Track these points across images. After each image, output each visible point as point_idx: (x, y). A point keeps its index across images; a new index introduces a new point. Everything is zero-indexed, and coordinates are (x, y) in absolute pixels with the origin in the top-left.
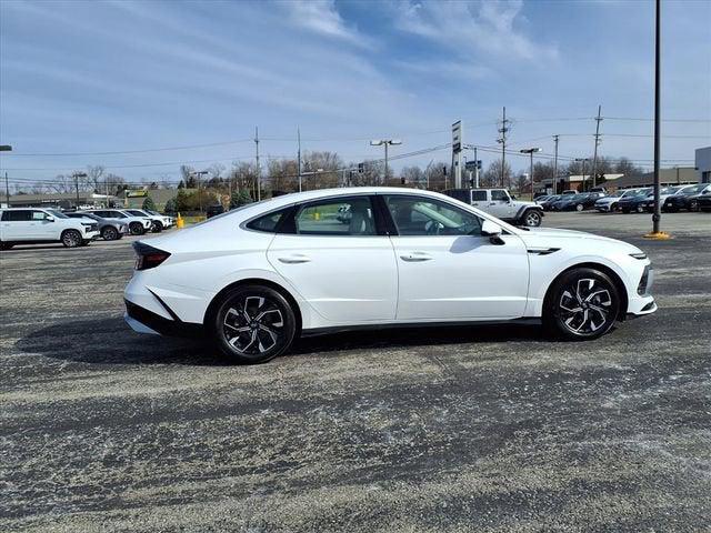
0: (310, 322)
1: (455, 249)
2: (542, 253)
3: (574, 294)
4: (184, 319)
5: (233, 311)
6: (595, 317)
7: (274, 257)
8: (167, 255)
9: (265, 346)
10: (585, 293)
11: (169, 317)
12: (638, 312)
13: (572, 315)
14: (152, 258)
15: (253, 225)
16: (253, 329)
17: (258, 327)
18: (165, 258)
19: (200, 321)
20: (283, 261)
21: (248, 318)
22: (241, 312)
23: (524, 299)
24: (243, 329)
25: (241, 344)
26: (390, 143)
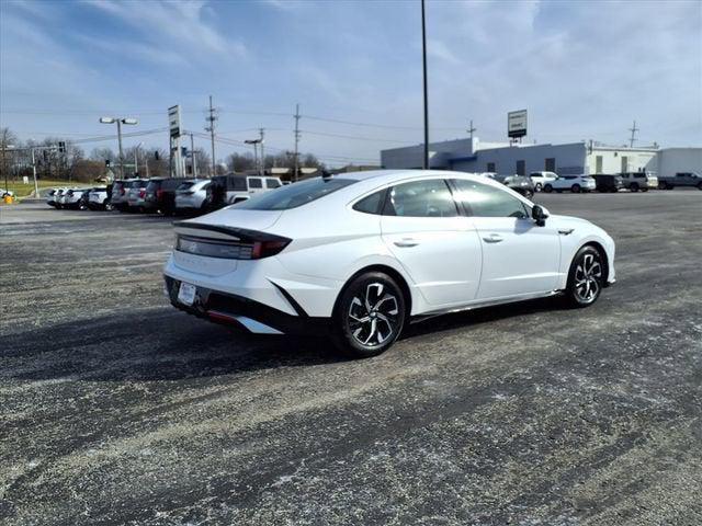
0: (419, 307)
1: (517, 232)
2: (566, 233)
3: (583, 269)
4: (311, 314)
5: (356, 300)
6: (592, 286)
7: (391, 241)
8: (288, 241)
9: (384, 336)
10: (588, 267)
11: (293, 312)
12: (612, 281)
13: (581, 285)
14: (272, 245)
15: (360, 206)
16: (372, 318)
17: (376, 316)
18: (286, 245)
19: (328, 313)
20: (397, 244)
21: (369, 307)
22: (363, 301)
23: (557, 274)
24: (363, 320)
25: (363, 336)
26: (124, 121)
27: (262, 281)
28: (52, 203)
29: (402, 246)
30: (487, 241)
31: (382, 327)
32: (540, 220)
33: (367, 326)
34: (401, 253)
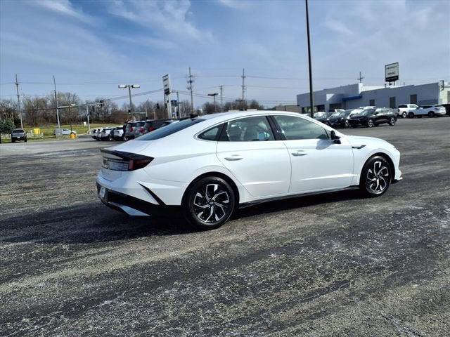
0: (244, 198)
1: (318, 148)
2: (359, 148)
3: (373, 171)
4: (167, 203)
5: (199, 195)
6: (381, 182)
7: (222, 157)
8: (151, 159)
9: (219, 217)
10: (377, 170)
11: (156, 203)
12: (398, 179)
13: (372, 182)
14: (141, 162)
15: (202, 136)
16: (211, 205)
17: (214, 204)
18: (149, 162)
19: (179, 203)
20: (227, 159)
21: (208, 199)
22: (204, 195)
23: (352, 175)
24: (205, 207)
25: (205, 217)
26: (132, 86)
27: (135, 184)
28: (94, 137)
29: (231, 160)
30: (294, 155)
31: (218, 211)
32: (337, 140)
33: (208, 211)
34: (230, 165)
